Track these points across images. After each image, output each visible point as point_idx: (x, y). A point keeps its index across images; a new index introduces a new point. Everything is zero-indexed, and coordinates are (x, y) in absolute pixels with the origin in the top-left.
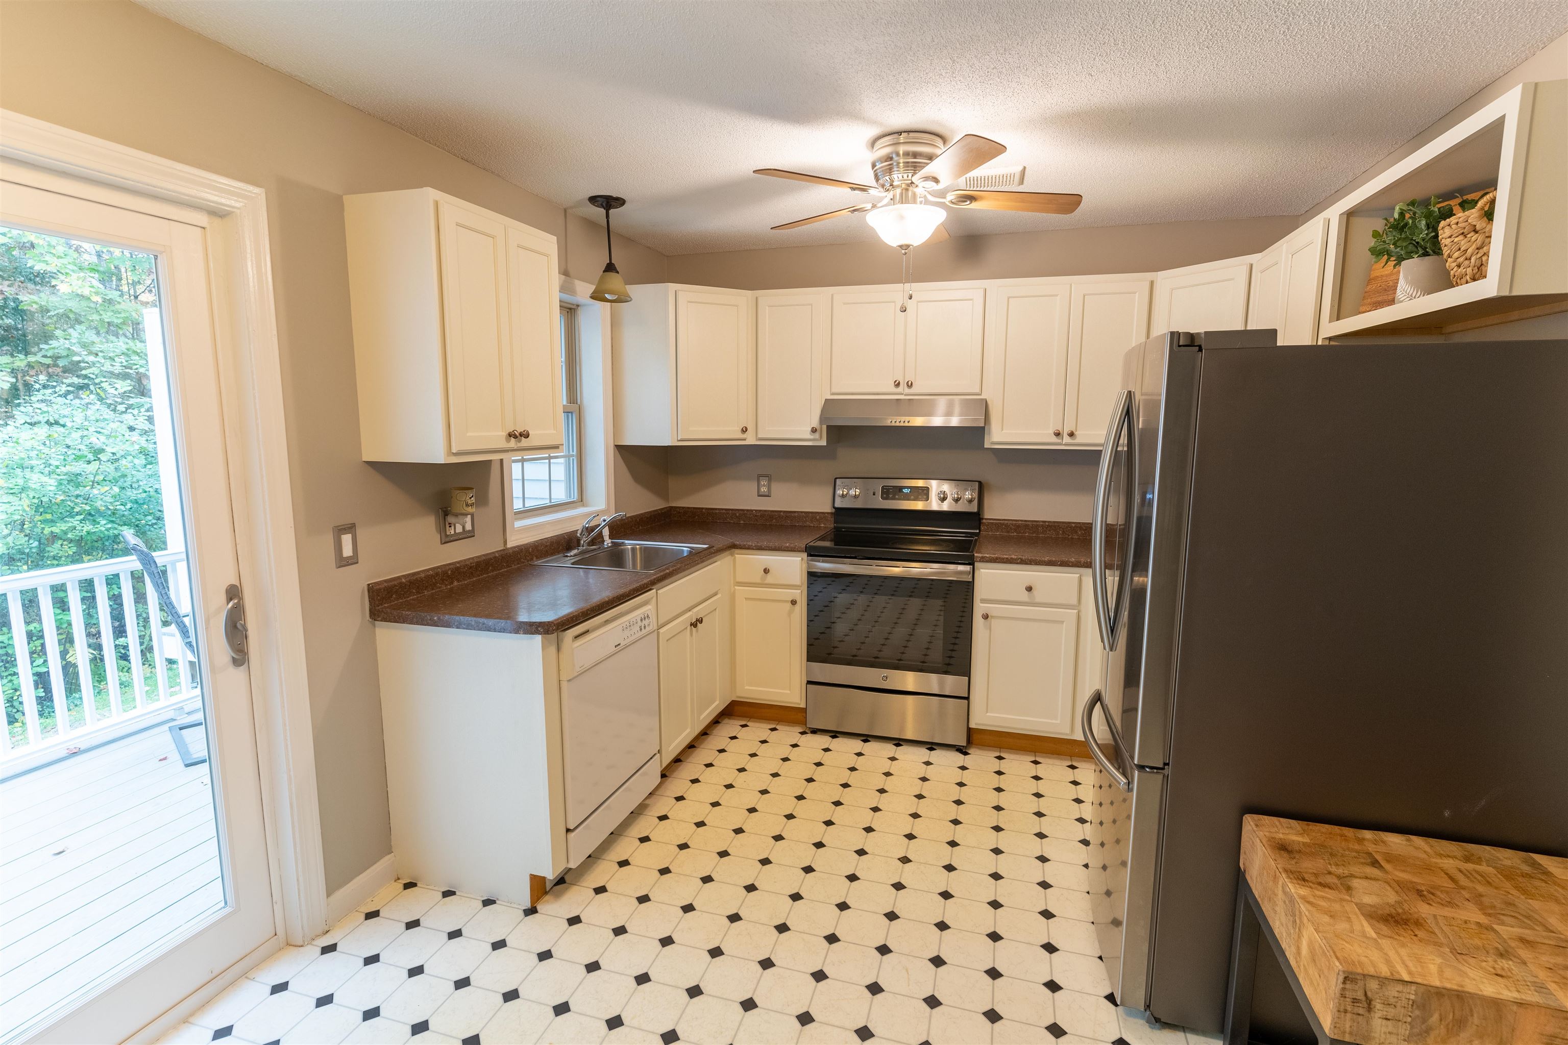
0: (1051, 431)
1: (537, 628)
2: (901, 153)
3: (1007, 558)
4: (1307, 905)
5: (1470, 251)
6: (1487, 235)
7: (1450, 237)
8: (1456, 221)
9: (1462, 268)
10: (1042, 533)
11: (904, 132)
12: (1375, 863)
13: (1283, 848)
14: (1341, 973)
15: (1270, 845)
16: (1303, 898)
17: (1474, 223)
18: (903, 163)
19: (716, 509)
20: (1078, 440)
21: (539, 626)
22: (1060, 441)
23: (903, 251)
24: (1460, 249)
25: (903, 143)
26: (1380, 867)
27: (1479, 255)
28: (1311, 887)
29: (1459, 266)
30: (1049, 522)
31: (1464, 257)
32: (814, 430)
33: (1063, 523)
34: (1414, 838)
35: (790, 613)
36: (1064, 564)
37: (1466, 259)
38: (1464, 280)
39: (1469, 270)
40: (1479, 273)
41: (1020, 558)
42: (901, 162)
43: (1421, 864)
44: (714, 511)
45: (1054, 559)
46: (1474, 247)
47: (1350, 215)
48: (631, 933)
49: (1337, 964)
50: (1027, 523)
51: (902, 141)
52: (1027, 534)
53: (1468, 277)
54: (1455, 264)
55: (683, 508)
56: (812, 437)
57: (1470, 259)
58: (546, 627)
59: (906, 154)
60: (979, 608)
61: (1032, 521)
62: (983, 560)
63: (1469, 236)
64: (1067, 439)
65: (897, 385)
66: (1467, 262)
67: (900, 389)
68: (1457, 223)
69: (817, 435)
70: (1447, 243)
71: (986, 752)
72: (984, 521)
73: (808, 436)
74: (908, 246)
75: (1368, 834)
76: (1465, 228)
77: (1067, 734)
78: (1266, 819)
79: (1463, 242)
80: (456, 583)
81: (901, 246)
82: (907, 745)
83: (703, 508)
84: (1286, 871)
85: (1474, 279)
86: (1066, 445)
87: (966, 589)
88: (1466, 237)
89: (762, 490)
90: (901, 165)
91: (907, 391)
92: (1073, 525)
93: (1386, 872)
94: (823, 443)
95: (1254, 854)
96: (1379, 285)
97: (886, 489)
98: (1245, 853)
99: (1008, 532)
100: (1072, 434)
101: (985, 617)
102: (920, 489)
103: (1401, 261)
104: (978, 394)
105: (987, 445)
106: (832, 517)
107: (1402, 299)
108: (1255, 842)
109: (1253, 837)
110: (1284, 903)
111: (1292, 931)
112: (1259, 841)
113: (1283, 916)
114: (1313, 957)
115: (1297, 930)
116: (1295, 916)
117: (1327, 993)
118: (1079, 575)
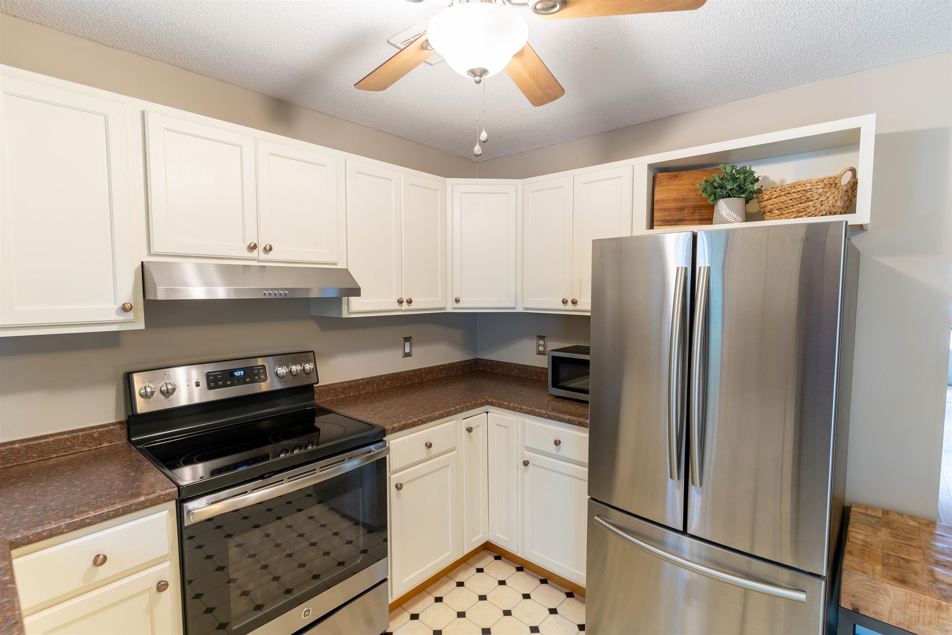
0: (395, 300)
3: (411, 423)
6: (839, 190)
8: (829, 179)
10: (363, 390)
20: (413, 306)
22: (401, 308)
24: (825, 196)
27: (833, 201)
30: (366, 378)
32: (125, 309)
33: (376, 377)
36: (448, 414)
41: (420, 420)
45: (441, 412)
46: (833, 196)
47: (650, 166)
50: (351, 383)
56: (121, 318)
60: (391, 481)
62: (394, 431)
64: (405, 306)
65: (253, 248)
66: (828, 204)
67: (255, 254)
68: (828, 181)
69: (130, 316)
73: (113, 317)
76: (831, 185)
86: (404, 311)
88: (830, 190)
91: (263, 256)
92: (383, 378)
94: (141, 325)
95: (878, 595)
96: (664, 211)
97: (211, 376)
98: (854, 596)
99: (337, 396)
100: (410, 302)
101: (399, 487)
102: (255, 369)
103: (721, 198)
104: (336, 264)
105: (345, 315)
106: (122, 429)
107: (729, 220)
108: (875, 585)
109: (875, 583)
112: (888, 585)
118: (455, 421)
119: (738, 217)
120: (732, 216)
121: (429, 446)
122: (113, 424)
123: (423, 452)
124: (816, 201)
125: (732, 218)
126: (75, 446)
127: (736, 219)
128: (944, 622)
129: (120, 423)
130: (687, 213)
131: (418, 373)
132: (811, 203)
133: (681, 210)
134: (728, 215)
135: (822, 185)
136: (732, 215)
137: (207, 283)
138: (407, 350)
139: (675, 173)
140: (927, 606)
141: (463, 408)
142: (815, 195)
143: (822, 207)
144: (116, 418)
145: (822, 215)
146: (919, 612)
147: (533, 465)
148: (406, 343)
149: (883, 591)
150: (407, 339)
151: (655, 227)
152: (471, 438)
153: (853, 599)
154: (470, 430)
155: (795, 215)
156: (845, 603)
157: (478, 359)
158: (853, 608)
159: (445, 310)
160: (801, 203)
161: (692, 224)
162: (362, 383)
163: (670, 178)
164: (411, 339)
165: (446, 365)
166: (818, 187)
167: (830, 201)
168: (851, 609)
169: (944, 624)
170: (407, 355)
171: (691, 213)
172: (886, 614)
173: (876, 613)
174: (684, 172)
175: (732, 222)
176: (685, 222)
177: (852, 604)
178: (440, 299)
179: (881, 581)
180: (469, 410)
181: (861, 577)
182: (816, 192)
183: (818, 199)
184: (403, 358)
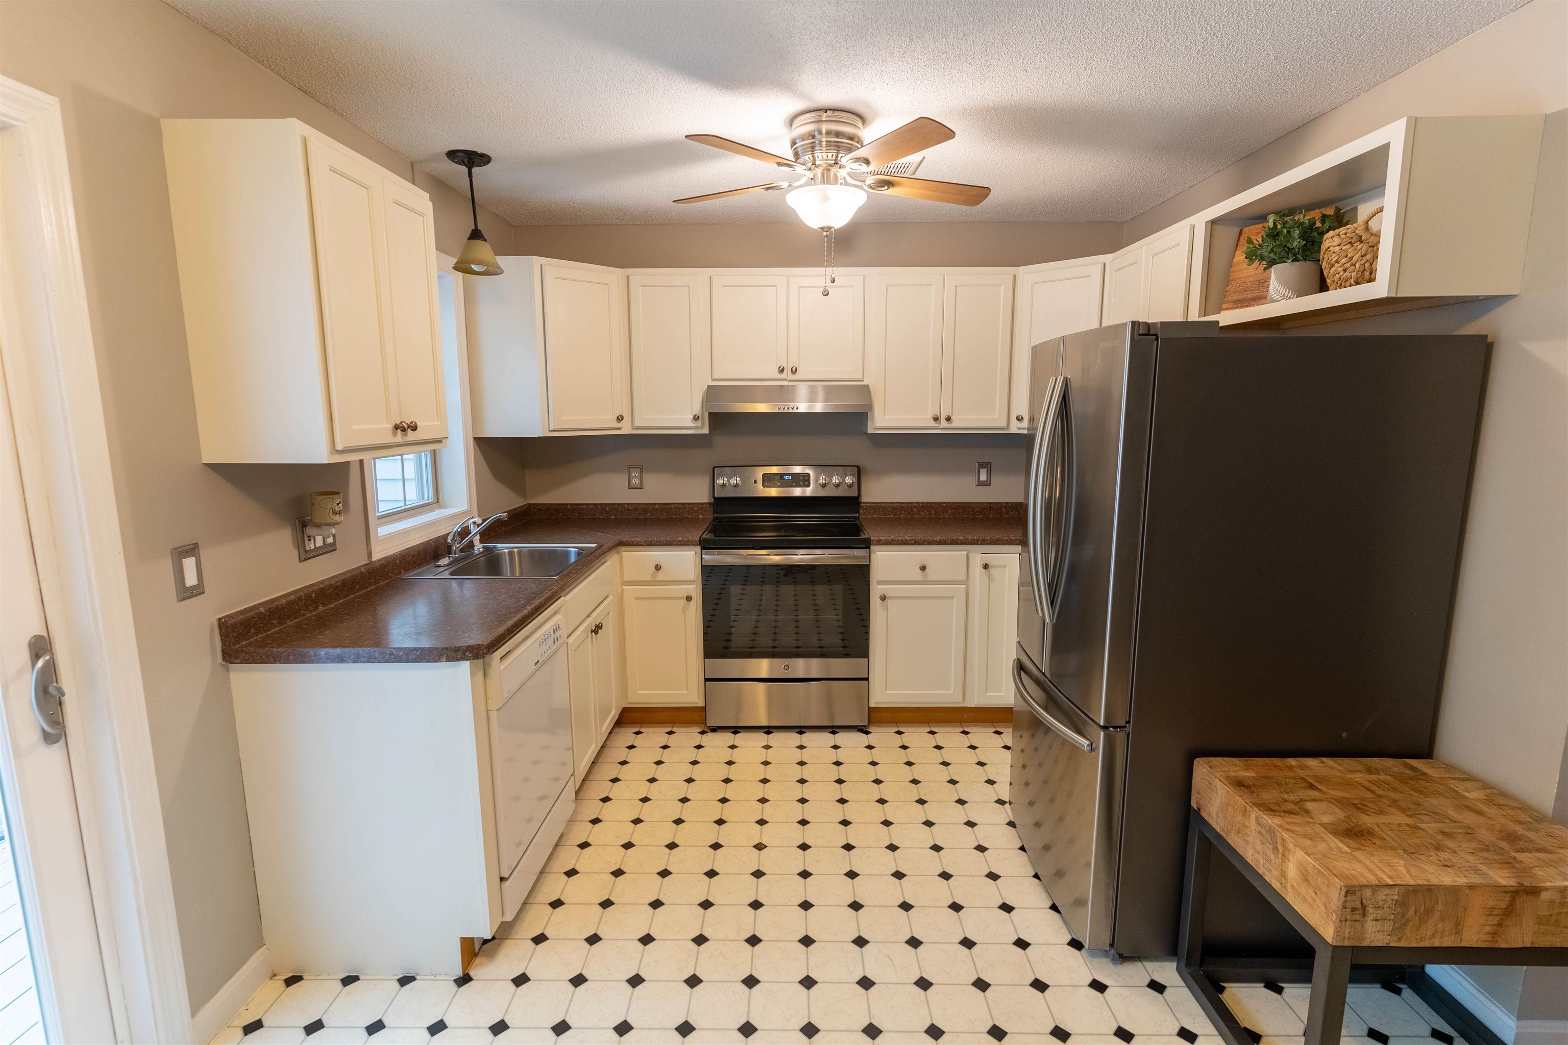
0: (930, 416)
1: (464, 654)
2: (824, 131)
3: (902, 540)
4: (1288, 833)
5: (1355, 258)
6: (1370, 244)
7: (1339, 245)
8: (1346, 231)
9: (1347, 272)
10: (917, 514)
11: (830, 110)
12: (1311, 786)
13: (1240, 784)
14: (1343, 888)
15: (1230, 784)
16: (1280, 826)
17: (1361, 234)
18: (826, 141)
19: (582, 504)
20: (954, 425)
21: (466, 651)
22: (938, 425)
23: (825, 234)
24: (1347, 256)
25: (826, 121)
26: (1317, 789)
27: (1363, 262)
28: (1280, 816)
29: (1345, 271)
30: (922, 503)
31: (1349, 263)
32: (696, 418)
33: (936, 503)
34: (1324, 759)
35: (685, 610)
36: (954, 542)
37: (1352, 265)
38: (1348, 283)
39: (1354, 274)
41: (913, 539)
42: (824, 141)
43: (1341, 781)
44: (580, 507)
45: (944, 538)
46: (1359, 254)
47: (1213, 223)
48: (592, 981)
49: (1338, 881)
50: (903, 505)
51: (824, 119)
52: (903, 516)
53: (1352, 280)
54: (1342, 269)
55: (545, 504)
56: (693, 425)
57: (1355, 265)
58: (475, 651)
59: (828, 133)
60: (876, 591)
61: (907, 503)
62: (879, 543)
63: (1355, 245)
64: (944, 423)
65: (781, 371)
66: (1352, 268)
67: (784, 376)
68: (1346, 234)
69: (699, 423)
70: (1335, 251)
71: (885, 729)
72: (863, 504)
73: (690, 424)
74: (830, 228)
75: (1292, 762)
76: (1352, 238)
77: (959, 703)
78: (1215, 761)
79: (1350, 251)
80: (321, 608)
81: (822, 228)
82: (809, 732)
83: (567, 504)
84: (1256, 805)
85: (1357, 283)
86: (942, 429)
87: (863, 572)
88: (1353, 246)
89: (634, 482)
90: (824, 143)
91: (791, 377)
92: (944, 505)
93: (1324, 793)
94: (706, 431)
95: (1212, 793)
97: (767, 477)
98: (1198, 793)
99: (885, 514)
100: (948, 419)
101: (883, 598)
102: (801, 476)
103: (1274, 264)
104: (861, 380)
105: (870, 431)
106: (710, 508)
107: (1275, 298)
108: (1212, 782)
109: (1210, 777)
110: (1260, 833)
111: (1273, 857)
112: (1217, 781)
113: (1259, 847)
114: (1305, 878)
115: (1280, 855)
116: (1276, 843)
117: (1326, 907)
118: (966, 552)
119: (1289, 292)
120: (1279, 292)
121: (923, 568)
122: (706, 503)
123: (918, 575)
124: (1337, 265)
125: (1278, 295)
127: (1284, 295)
128: (1247, 831)
129: (710, 504)
131: (995, 507)
134: (1274, 291)
136: (1276, 289)
138: (983, 478)
140: (1238, 811)
141: (978, 540)
143: (1346, 274)
144: (709, 500)
145: (1351, 285)
146: (1234, 817)
148: (980, 470)
149: (1215, 789)
150: (982, 465)
152: (989, 576)
153: (1198, 796)
154: (986, 566)
156: (1194, 803)
159: (1009, 430)
162: (917, 506)
164: (990, 466)
168: (1196, 809)
169: (1246, 833)
172: (1215, 817)
173: (1209, 814)
176: (1261, 302)
177: (1197, 803)
178: (997, 417)
179: (1216, 777)
180: (987, 544)
181: (1205, 770)
182: (1334, 252)
183: (1337, 262)
184: (977, 486)
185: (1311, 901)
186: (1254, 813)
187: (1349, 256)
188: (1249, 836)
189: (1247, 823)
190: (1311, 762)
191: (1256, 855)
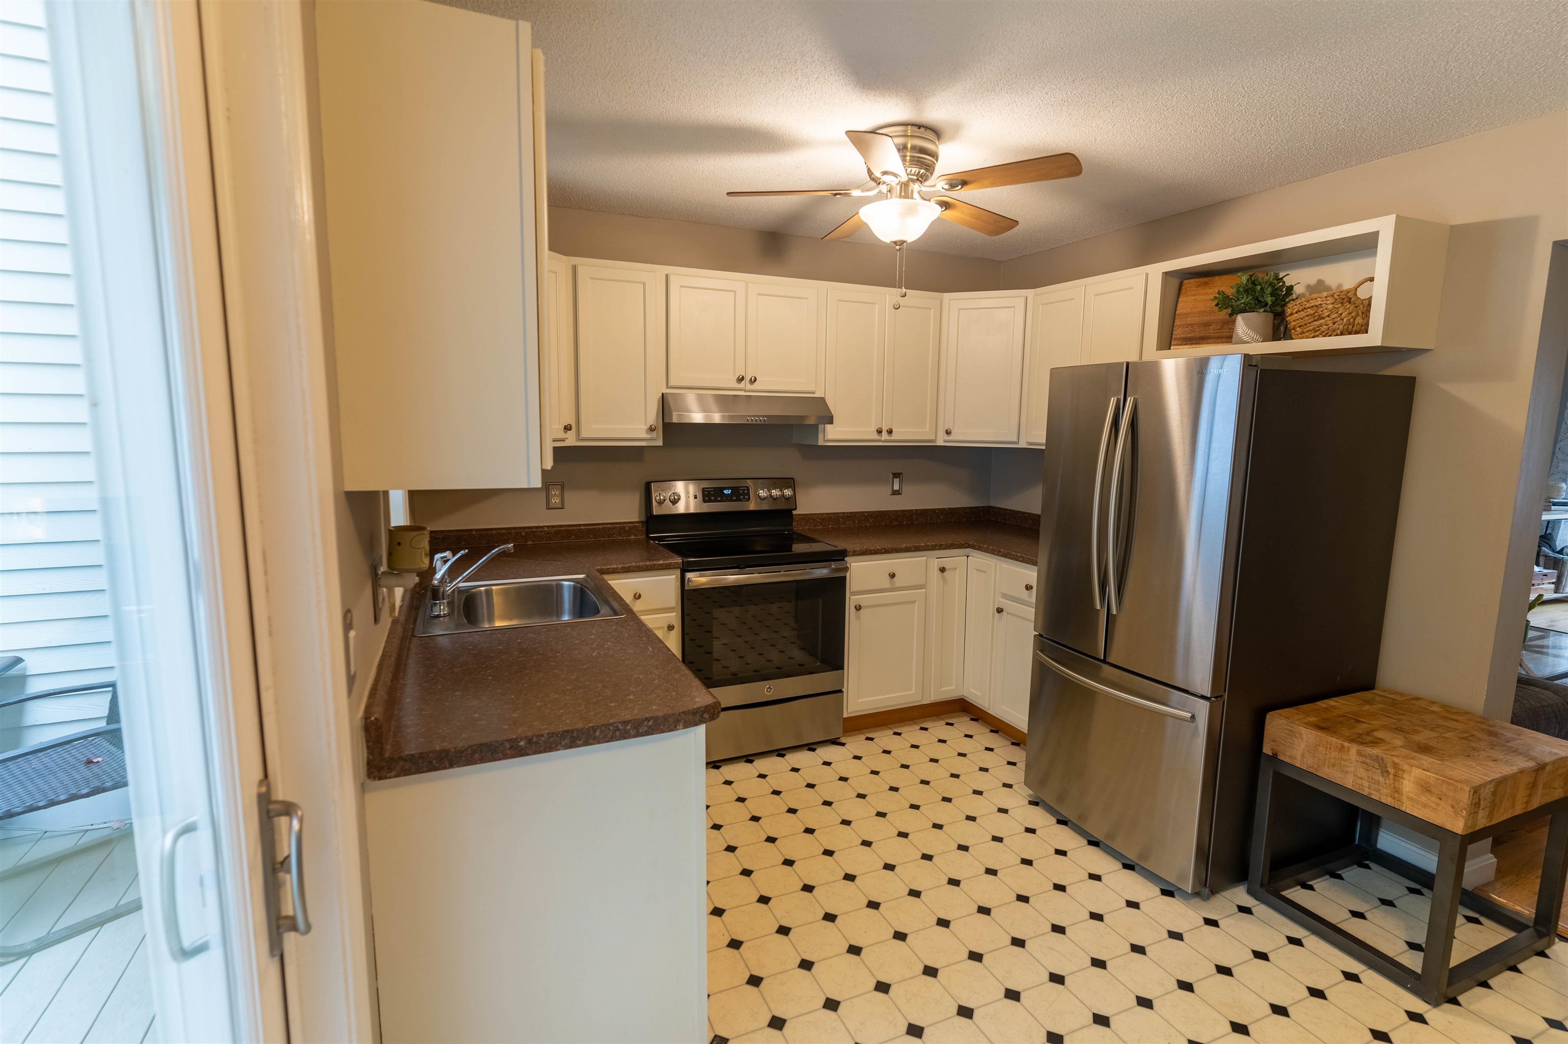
0: (873, 428)
1: (702, 716)
2: (909, 146)
3: (874, 550)
4: (1395, 757)
5: (1344, 315)
6: (1356, 305)
7: (1332, 304)
8: (1339, 293)
9: (1336, 324)
11: (923, 127)
13: (1320, 726)
14: (1472, 790)
15: (1315, 727)
17: (1351, 297)
18: (910, 156)
20: (895, 436)
21: (704, 712)
22: (878, 437)
23: (898, 247)
24: (1337, 313)
25: (911, 136)
27: (1349, 318)
29: (1334, 323)
31: (1339, 319)
32: (651, 429)
33: (858, 512)
36: (917, 549)
37: (1341, 320)
38: (1335, 333)
39: (1341, 327)
40: (1364, 329)
41: (884, 548)
42: (908, 155)
45: (909, 545)
46: (1347, 312)
47: (1169, 274)
49: (1464, 785)
51: (909, 134)
53: (1339, 331)
54: (1332, 321)
56: (648, 436)
57: (1343, 320)
58: (712, 711)
59: (914, 148)
60: (851, 600)
62: (855, 554)
63: (1344, 304)
64: (885, 436)
65: (741, 379)
66: (1341, 321)
67: (742, 385)
68: (1339, 295)
69: (654, 435)
70: (1328, 307)
73: (644, 435)
74: (903, 242)
76: (1344, 299)
77: (919, 701)
79: (1341, 308)
81: (895, 243)
82: (789, 753)
84: (1352, 741)
85: (1342, 334)
86: (883, 441)
88: (1343, 305)
89: (553, 501)
90: (908, 158)
91: (749, 387)
94: (660, 443)
95: (1294, 739)
96: (1185, 326)
97: (706, 491)
98: (1274, 741)
99: (815, 526)
100: (890, 432)
101: (858, 608)
102: (741, 490)
103: (1239, 313)
104: (814, 393)
105: (821, 443)
106: (643, 527)
107: (1245, 340)
108: (1293, 729)
109: (1292, 727)
110: (1363, 762)
111: (1381, 779)
112: (1302, 728)
113: (1362, 772)
114: (1426, 788)
115: (1391, 776)
116: (1387, 767)
117: (1453, 807)
118: (926, 558)
119: (1257, 336)
120: (1249, 335)
121: (892, 576)
122: (637, 522)
123: (886, 582)
124: (1327, 318)
125: (1249, 337)
126: (614, 534)
127: (1253, 338)
128: (1345, 764)
129: (642, 522)
130: (1214, 330)
132: (1323, 321)
133: (1206, 326)
134: (1244, 334)
135: (1331, 300)
136: (1246, 332)
137: (704, 409)
138: (896, 487)
139: (1205, 279)
140: (1332, 748)
141: (936, 545)
142: (1325, 311)
143: (1335, 326)
144: (639, 518)
145: (1337, 335)
146: (1326, 754)
147: (1007, 613)
148: (894, 479)
149: (1298, 735)
150: (896, 475)
151: (1172, 347)
152: (945, 580)
153: (1273, 743)
154: (943, 570)
155: (1313, 335)
156: (1267, 750)
157: (990, 507)
158: (1273, 754)
159: (935, 443)
160: (1315, 321)
161: (1218, 343)
162: (842, 516)
163: (1199, 285)
164: (901, 476)
165: (944, 509)
166: (1328, 302)
167: (1344, 318)
168: (1271, 754)
169: (1345, 765)
170: (895, 493)
171: (1219, 329)
172: (1299, 757)
173: (1291, 757)
174: (1217, 278)
175: (1248, 343)
176: (1210, 341)
177: (1272, 750)
178: (928, 430)
179: (1299, 725)
180: (944, 549)
181: (1282, 721)
182: (1326, 309)
183: (1328, 316)
184: (891, 495)
185: (1434, 805)
186: (1354, 748)
187: (1339, 313)
188: (1349, 767)
189: (1345, 757)
190: (1332, 702)
191: (1359, 781)
